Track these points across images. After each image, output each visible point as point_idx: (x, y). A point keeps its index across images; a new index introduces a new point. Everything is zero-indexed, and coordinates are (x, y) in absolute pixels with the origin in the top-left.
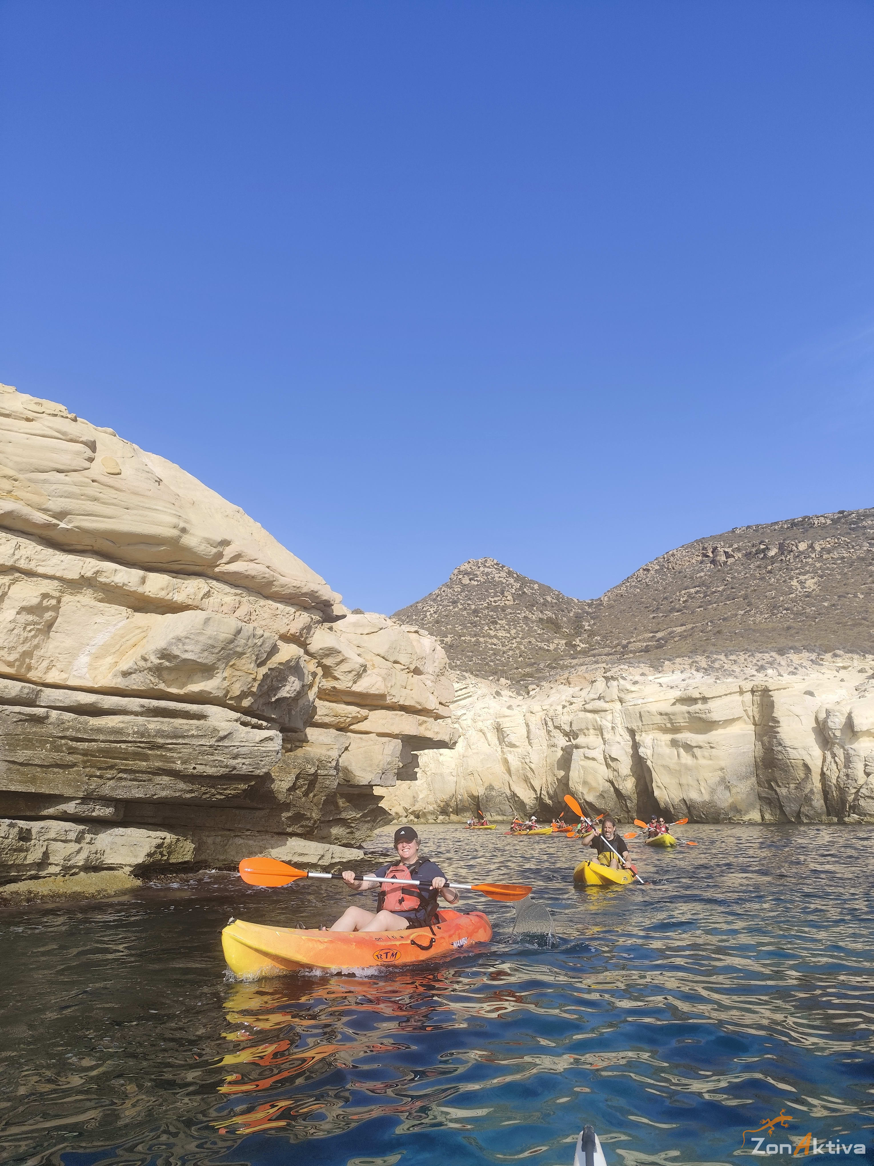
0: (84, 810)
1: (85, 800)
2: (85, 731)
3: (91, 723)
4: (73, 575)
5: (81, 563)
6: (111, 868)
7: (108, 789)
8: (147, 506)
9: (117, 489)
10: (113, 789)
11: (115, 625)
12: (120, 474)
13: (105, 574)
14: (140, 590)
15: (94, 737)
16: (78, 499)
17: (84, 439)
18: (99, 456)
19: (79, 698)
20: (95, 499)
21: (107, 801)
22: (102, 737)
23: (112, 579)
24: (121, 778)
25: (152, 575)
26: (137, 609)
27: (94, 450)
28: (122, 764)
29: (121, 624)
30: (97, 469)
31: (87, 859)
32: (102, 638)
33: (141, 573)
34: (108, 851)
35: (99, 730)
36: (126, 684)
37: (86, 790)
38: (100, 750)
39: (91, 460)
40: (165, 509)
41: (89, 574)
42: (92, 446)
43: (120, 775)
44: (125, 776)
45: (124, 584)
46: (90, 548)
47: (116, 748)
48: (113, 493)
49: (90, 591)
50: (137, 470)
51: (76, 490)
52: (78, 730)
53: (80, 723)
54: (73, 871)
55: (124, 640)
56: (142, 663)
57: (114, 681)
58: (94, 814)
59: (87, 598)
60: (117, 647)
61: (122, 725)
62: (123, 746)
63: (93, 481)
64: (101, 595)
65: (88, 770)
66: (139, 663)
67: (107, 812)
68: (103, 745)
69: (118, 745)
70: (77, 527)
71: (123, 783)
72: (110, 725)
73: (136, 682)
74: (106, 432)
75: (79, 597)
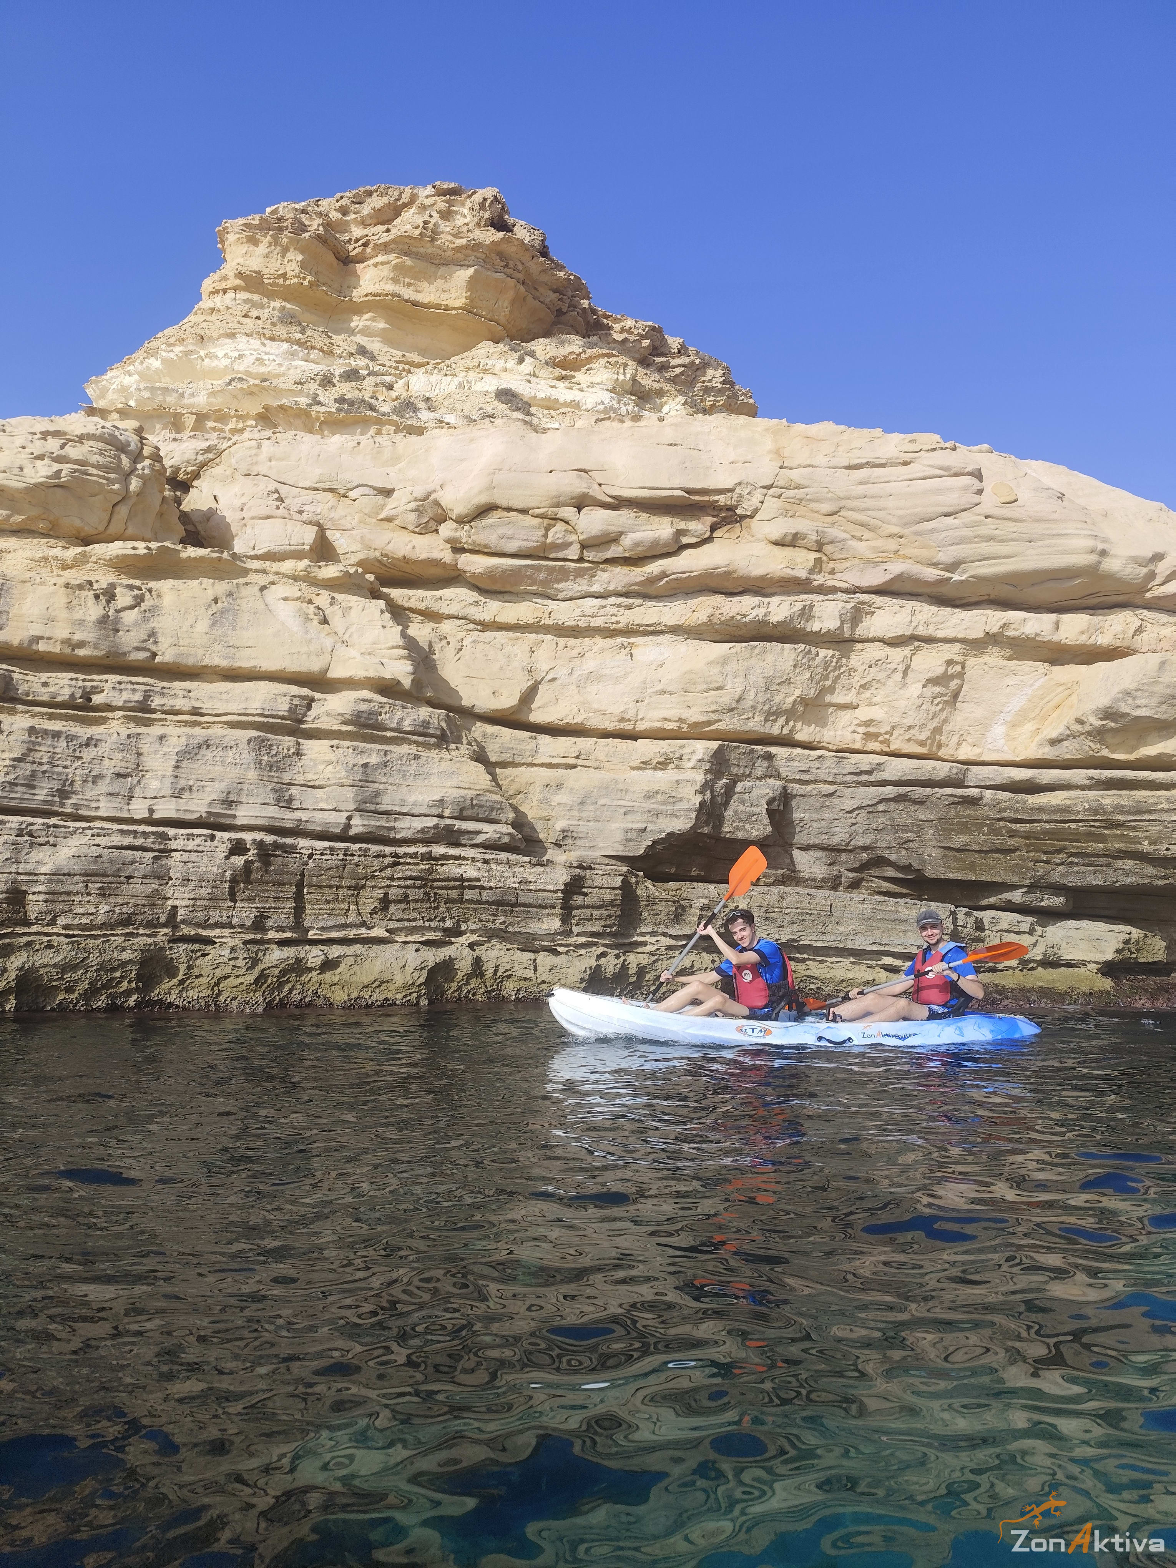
0: (1032, 899)
1: (1032, 888)
2: (1024, 811)
3: (1030, 802)
4: (977, 633)
5: (984, 618)
6: (1069, 965)
7: (1057, 875)
8: (1054, 532)
9: (1016, 520)
10: (1063, 875)
11: (1032, 685)
12: (1016, 501)
13: (1013, 626)
14: (1056, 638)
15: (1035, 817)
16: (971, 543)
17: (969, 469)
18: (988, 485)
19: (1012, 775)
20: (991, 538)
21: (1056, 889)
22: (1045, 817)
23: (1021, 631)
24: (1072, 863)
25: (1066, 618)
26: (1054, 662)
27: (981, 480)
28: (1073, 847)
29: (1038, 684)
30: (989, 502)
31: (1045, 955)
32: (1017, 703)
33: (1053, 617)
34: (1064, 945)
35: (1041, 809)
36: (1057, 754)
37: (1033, 877)
38: (1045, 832)
39: (980, 492)
40: (1077, 532)
41: (995, 630)
42: (978, 475)
43: (1071, 860)
44: (1077, 860)
45: (1036, 635)
46: (986, 597)
47: (1063, 828)
48: (1011, 526)
49: (996, 649)
50: (1036, 490)
51: (967, 532)
52: (1017, 811)
53: (1017, 802)
54: (1031, 965)
55: (1044, 702)
56: (1077, 727)
57: (1041, 752)
58: (1043, 904)
59: (994, 658)
60: (1037, 711)
61: (1068, 802)
62: (1073, 826)
63: (986, 517)
64: (1009, 652)
65: (1032, 854)
66: (1073, 727)
67: (1058, 901)
68: (1047, 826)
69: (1067, 825)
70: (972, 577)
71: (1076, 869)
72: (1054, 802)
73: (1069, 750)
74: (981, 451)
75: (985, 658)
